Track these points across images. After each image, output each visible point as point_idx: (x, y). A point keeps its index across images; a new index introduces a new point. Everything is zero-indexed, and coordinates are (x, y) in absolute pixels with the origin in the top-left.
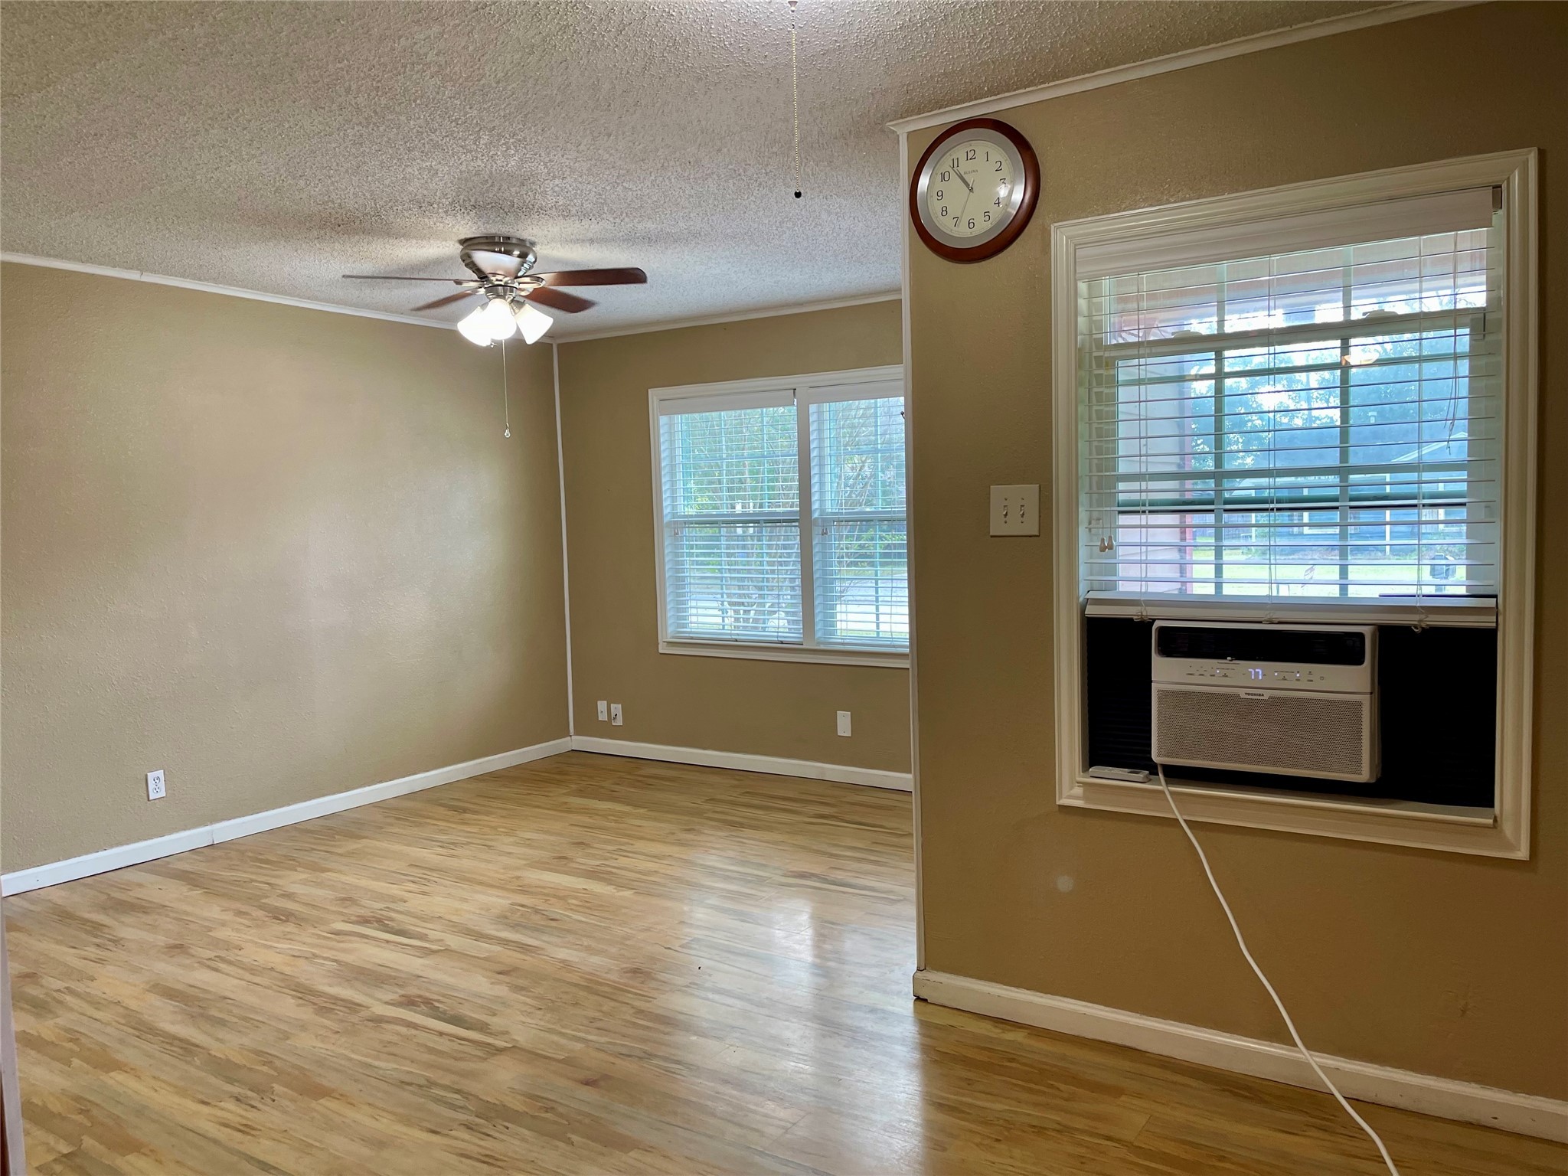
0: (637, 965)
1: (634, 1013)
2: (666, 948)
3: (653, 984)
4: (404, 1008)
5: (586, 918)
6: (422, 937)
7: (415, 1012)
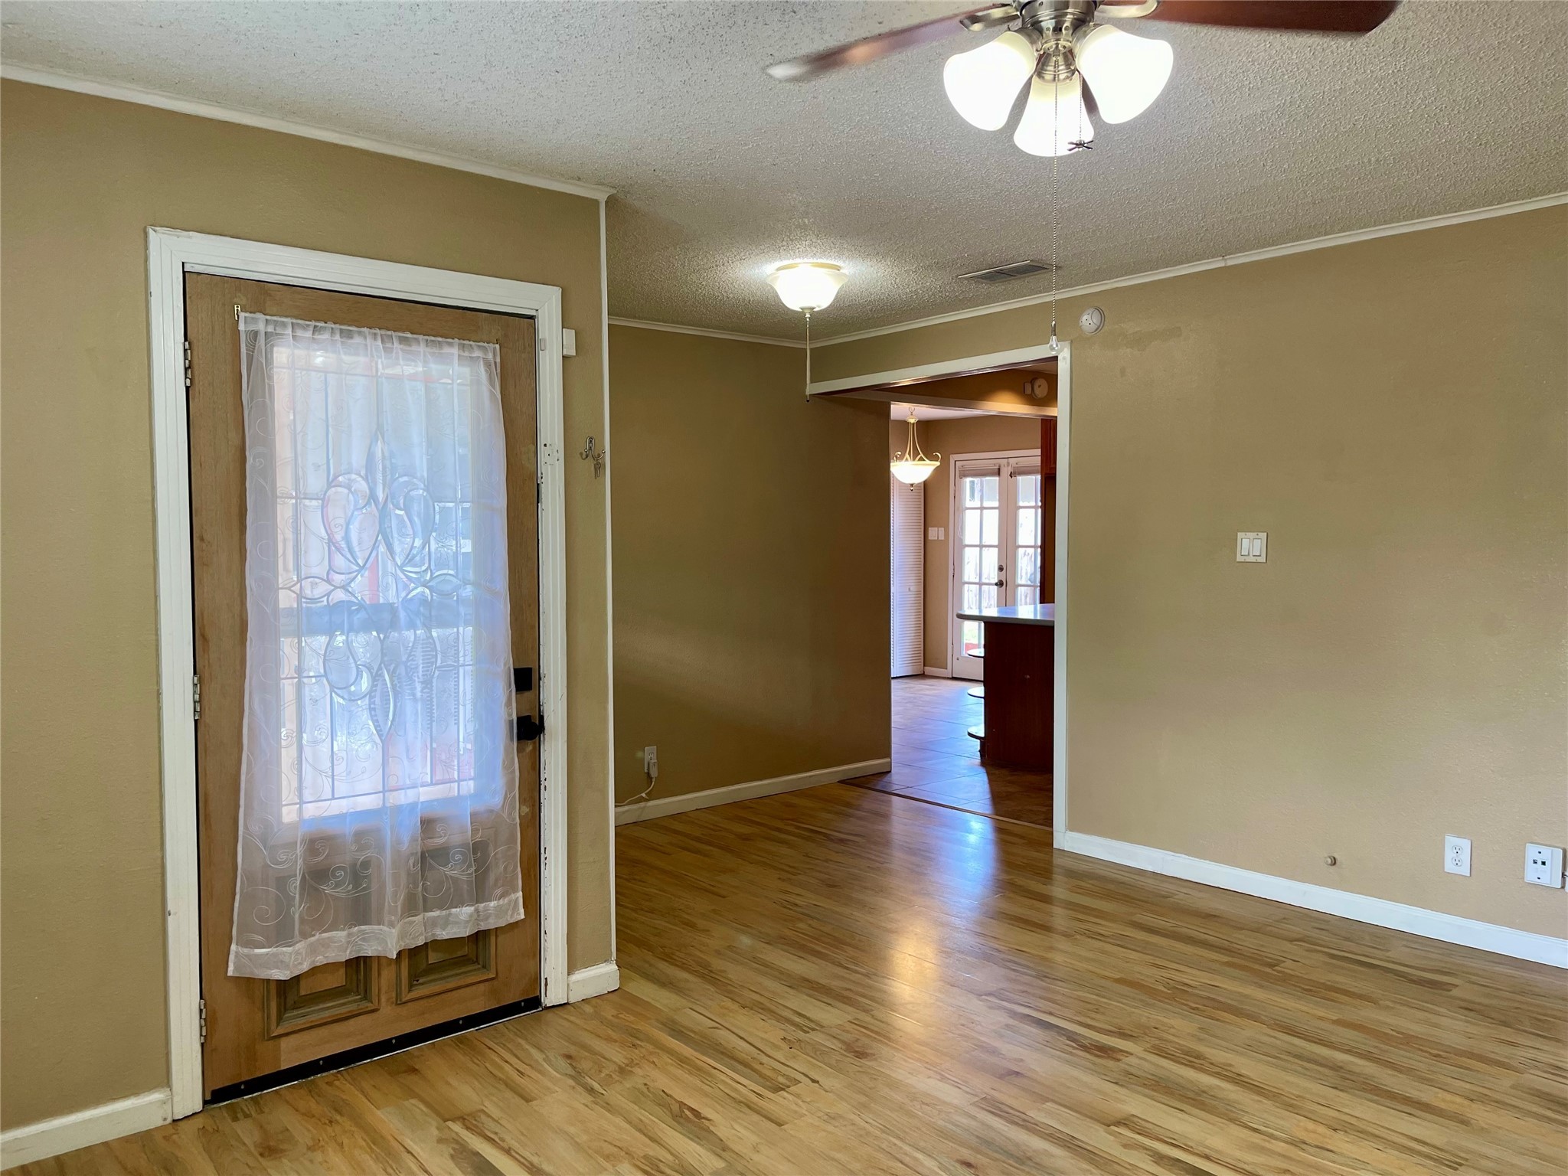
0: (857, 1061)
1: (873, 1010)
2: (818, 1082)
3: (846, 1037)
4: (1109, 1045)
5: (916, 1159)
6: (1160, 1159)
7: (1091, 1039)
